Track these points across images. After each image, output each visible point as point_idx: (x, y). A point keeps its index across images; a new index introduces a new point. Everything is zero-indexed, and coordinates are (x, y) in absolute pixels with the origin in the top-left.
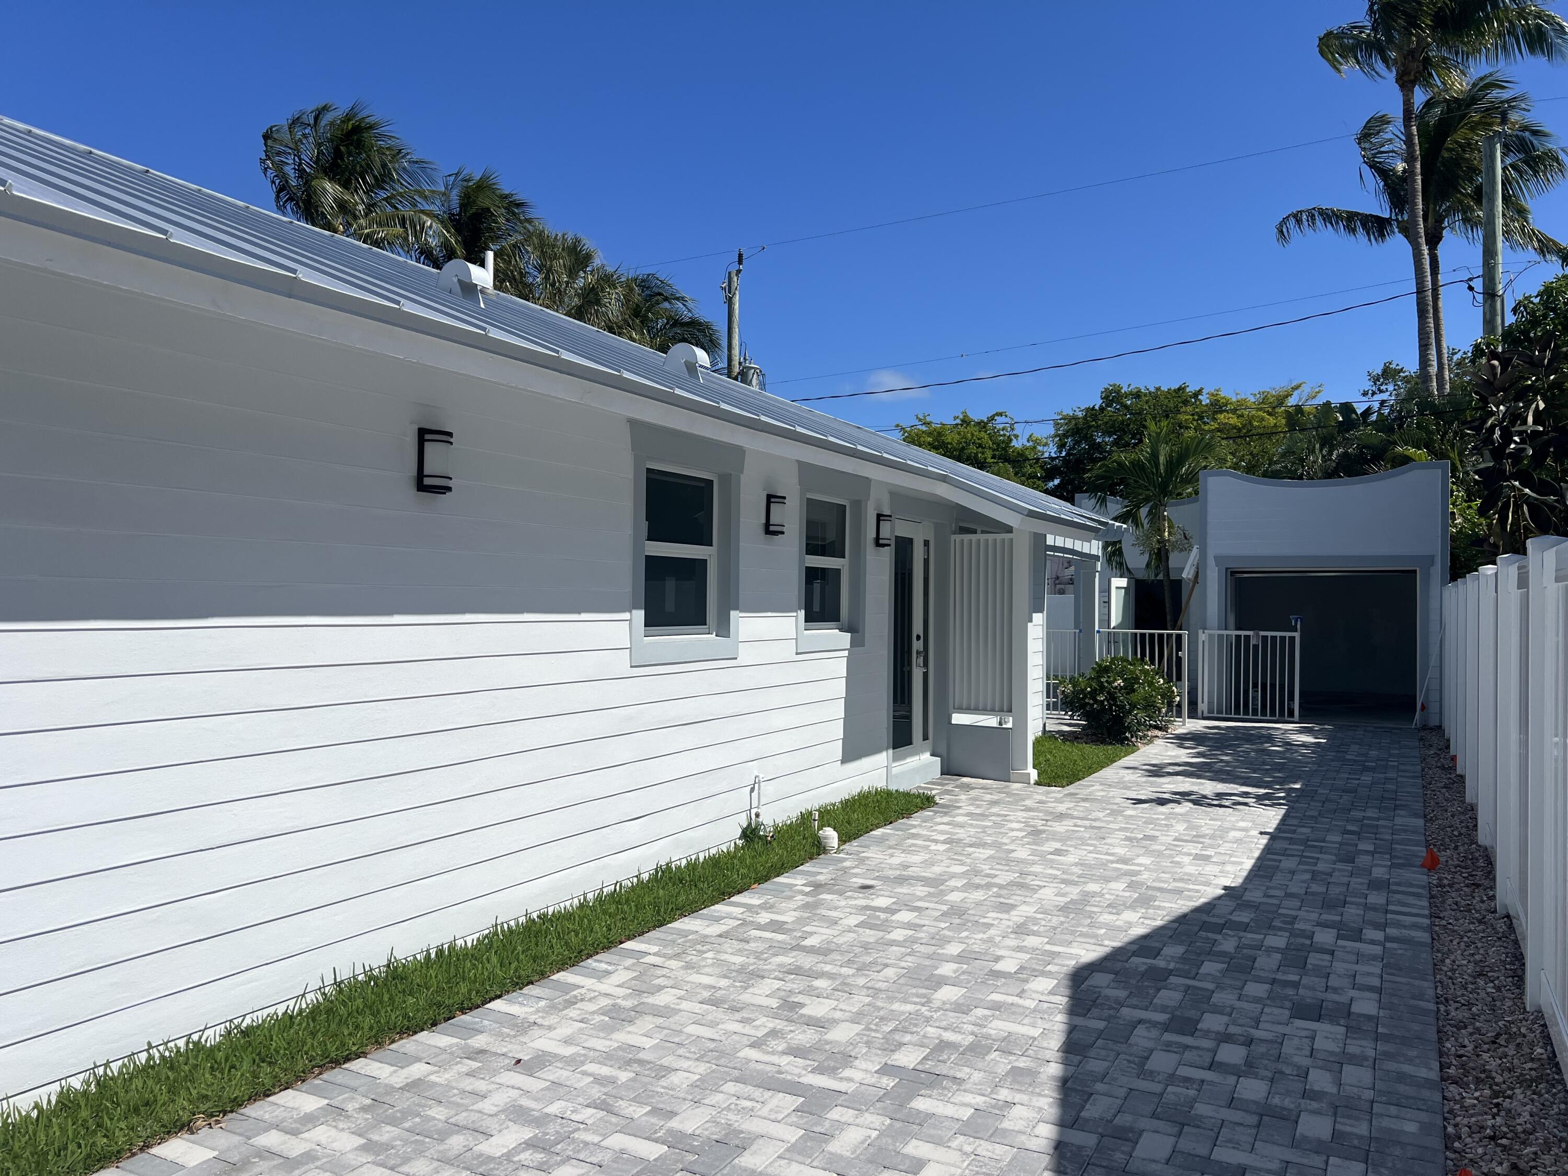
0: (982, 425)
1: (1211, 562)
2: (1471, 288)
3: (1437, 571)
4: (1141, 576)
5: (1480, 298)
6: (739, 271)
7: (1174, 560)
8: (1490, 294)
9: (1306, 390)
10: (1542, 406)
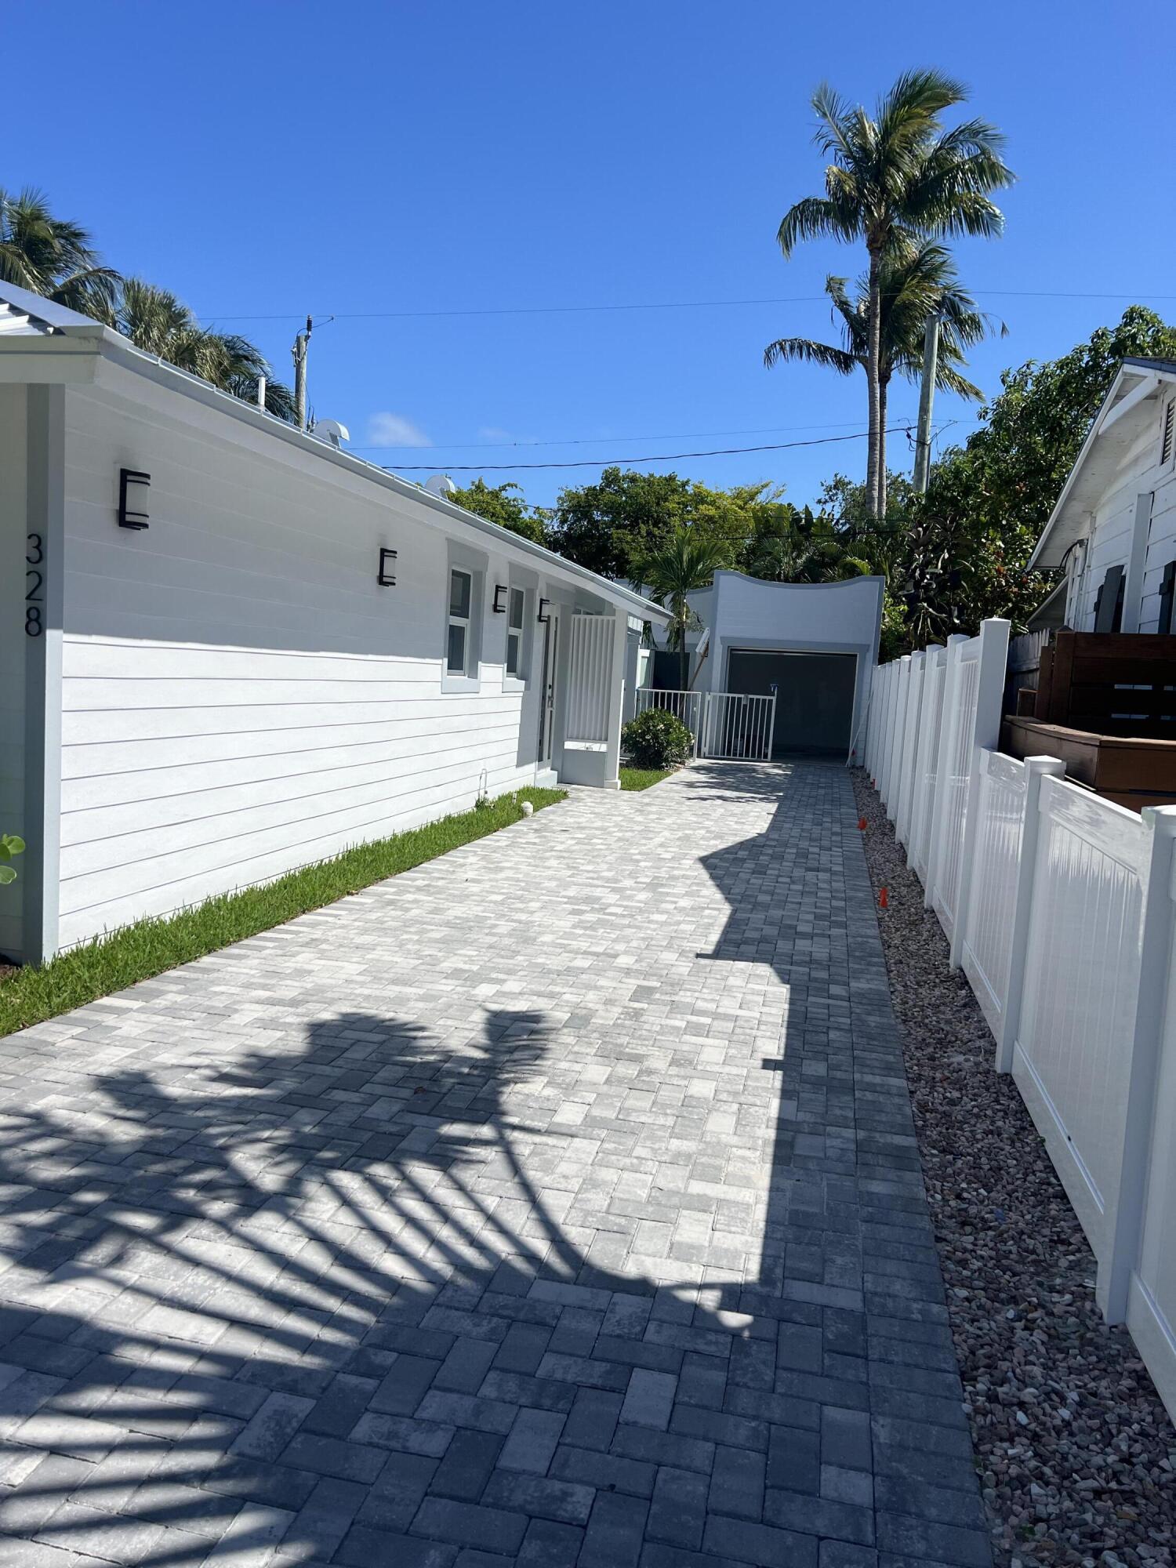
0: (495, 495)
1: (718, 641)
2: (909, 436)
3: (871, 655)
4: (663, 648)
5: (914, 444)
6: (308, 337)
7: (689, 637)
8: (922, 443)
9: (772, 488)
10: (947, 556)
